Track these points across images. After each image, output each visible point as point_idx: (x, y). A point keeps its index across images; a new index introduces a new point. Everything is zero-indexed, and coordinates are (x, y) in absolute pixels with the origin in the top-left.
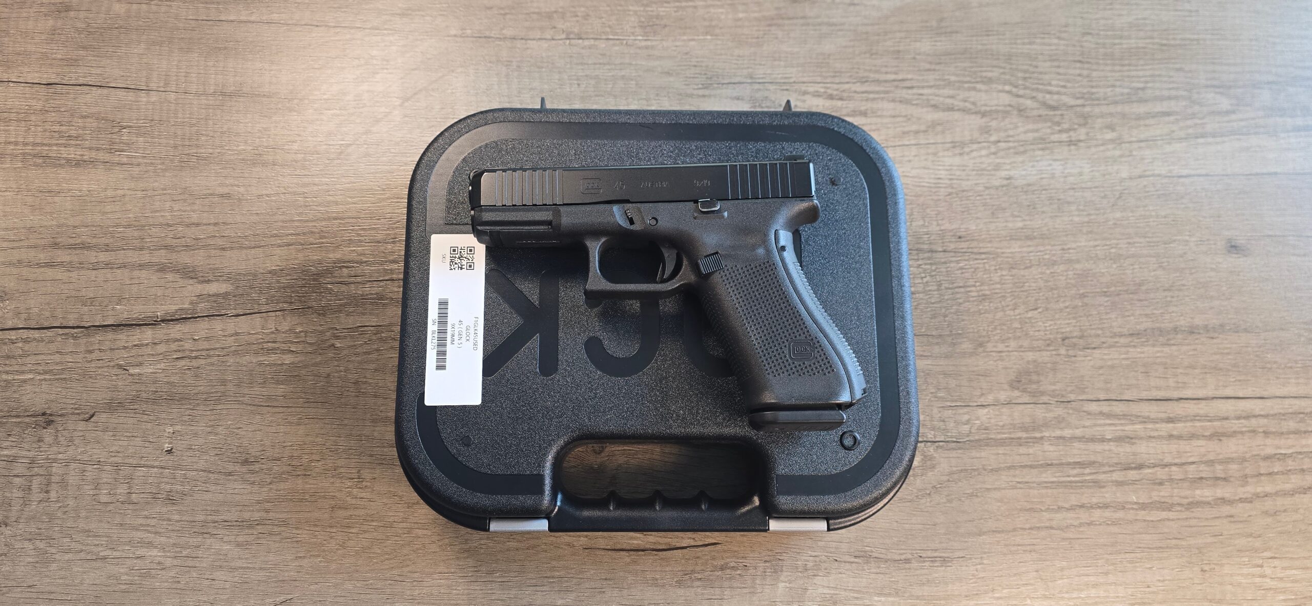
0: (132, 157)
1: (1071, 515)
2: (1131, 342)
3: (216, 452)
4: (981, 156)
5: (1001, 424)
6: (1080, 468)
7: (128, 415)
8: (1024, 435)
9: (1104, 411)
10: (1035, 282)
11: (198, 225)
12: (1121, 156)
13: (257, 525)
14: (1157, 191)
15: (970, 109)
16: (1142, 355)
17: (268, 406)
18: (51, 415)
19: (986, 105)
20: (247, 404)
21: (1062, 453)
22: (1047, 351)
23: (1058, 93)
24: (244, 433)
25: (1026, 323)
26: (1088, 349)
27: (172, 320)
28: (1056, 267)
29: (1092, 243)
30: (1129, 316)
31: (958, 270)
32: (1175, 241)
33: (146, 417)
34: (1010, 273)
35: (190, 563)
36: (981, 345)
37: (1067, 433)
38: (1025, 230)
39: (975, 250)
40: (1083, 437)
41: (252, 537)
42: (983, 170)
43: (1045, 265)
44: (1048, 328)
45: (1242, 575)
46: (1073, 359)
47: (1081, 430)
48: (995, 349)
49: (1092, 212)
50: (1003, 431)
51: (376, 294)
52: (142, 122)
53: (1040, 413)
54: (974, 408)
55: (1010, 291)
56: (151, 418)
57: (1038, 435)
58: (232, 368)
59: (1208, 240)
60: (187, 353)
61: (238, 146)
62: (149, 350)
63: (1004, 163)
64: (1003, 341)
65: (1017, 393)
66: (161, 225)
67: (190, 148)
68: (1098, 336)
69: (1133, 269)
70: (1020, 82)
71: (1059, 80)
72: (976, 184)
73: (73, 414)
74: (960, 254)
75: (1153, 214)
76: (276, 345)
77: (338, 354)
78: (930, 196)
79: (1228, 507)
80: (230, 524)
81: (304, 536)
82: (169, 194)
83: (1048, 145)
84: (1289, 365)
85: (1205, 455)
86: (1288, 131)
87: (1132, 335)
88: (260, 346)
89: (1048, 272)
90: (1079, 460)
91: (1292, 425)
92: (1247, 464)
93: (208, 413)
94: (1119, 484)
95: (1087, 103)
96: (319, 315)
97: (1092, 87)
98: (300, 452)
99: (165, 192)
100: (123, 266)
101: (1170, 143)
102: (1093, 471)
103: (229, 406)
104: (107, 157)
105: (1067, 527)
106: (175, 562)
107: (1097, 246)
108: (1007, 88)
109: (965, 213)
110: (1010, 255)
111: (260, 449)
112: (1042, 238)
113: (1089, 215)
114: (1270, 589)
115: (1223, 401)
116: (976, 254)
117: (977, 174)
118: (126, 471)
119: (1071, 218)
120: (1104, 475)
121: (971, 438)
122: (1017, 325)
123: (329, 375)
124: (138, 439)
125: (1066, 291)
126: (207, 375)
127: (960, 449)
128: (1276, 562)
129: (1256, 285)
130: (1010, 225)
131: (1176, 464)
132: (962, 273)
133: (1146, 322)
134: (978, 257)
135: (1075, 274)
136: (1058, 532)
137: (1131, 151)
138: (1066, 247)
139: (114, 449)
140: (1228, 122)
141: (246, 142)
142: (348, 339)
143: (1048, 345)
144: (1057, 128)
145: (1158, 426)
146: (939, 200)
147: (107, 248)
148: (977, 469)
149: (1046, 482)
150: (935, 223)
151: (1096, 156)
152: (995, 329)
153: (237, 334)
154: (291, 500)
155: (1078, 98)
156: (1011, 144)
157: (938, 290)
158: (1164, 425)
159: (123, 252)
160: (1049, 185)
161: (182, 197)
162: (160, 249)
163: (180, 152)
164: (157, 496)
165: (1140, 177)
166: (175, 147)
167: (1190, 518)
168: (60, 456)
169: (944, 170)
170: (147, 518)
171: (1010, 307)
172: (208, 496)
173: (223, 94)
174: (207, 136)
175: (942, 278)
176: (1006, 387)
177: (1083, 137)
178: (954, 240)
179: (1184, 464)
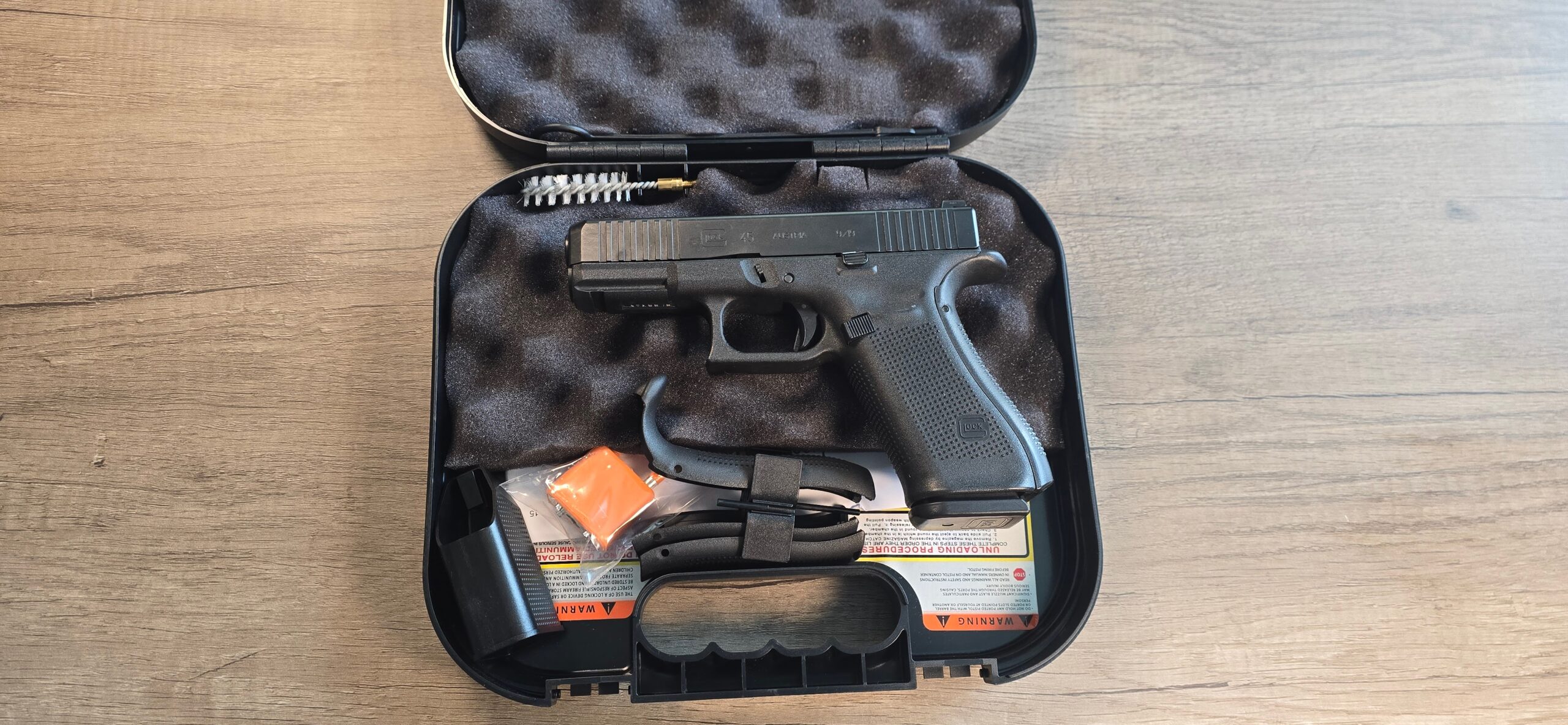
0: (67, 97)
1: (1267, 539)
2: (1334, 325)
3: (162, 465)
4: (1141, 102)
5: (1175, 426)
6: (1276, 480)
7: (47, 418)
8: (1205, 440)
9: (1304, 410)
10: (1212, 253)
11: (147, 180)
12: (1313, 102)
13: (213, 557)
14: (1358, 143)
15: (1126, 46)
16: (1349, 341)
17: (232, 406)
19: (1145, 41)
20: (202, 404)
21: (1252, 462)
22: (1230, 336)
23: (1233, 28)
24: (199, 440)
25: (1203, 302)
26: (1281, 333)
27: (109, 298)
28: (1238, 234)
29: (1280, 206)
30: (1329, 293)
31: (1115, 238)
32: (1383, 203)
33: (70, 420)
34: (1181, 242)
35: (121, 607)
36: (1147, 329)
37: (1259, 436)
38: (1198, 190)
39: (1136, 214)
40: (1280, 442)
41: (205, 574)
42: (1143, 118)
43: (1224, 232)
44: (1230, 308)
45: (1487, 613)
46: (1263, 346)
47: (1277, 433)
48: (1164, 334)
49: (1281, 168)
50: (1178, 435)
51: (377, 266)
52: (81, 54)
53: (1224, 413)
54: (1141, 407)
55: (1181, 263)
56: (77, 421)
57: (1222, 440)
58: (186, 358)
59: (1424, 202)
60: (128, 340)
61: (204, 84)
62: (78, 336)
63: (1170, 110)
64: (1175, 324)
65: (1193, 388)
66: (100, 180)
67: (142, 86)
68: (1294, 317)
69: (1334, 236)
70: (1186, 14)
71: (1234, 12)
72: (1136, 135)
74: (1118, 219)
75: (1355, 170)
76: (245, 330)
77: (326, 341)
78: (1080, 148)
79: (1465, 528)
80: (176, 556)
81: (274, 572)
82: (112, 142)
83: (1223, 89)
84: (1532, 353)
85: (1432, 464)
86: (1515, 74)
87: (1334, 316)
88: (224, 331)
89: (1228, 240)
90: (1274, 471)
91: (1539, 426)
92: (1485, 475)
93: (153, 415)
94: (1329, 500)
95: (1268, 39)
96: (302, 291)
97: (1275, 21)
98: (271, 465)
99: (107, 140)
100: (50, 230)
101: (1372, 87)
102: (1294, 484)
103: (180, 407)
104: (35, 97)
105: (1264, 554)
106: (102, 607)
107: (1288, 209)
108: (1171, 21)
109: (1124, 170)
110: (1180, 220)
111: (220, 460)
112: (1219, 199)
113: (1276, 171)
114: (1523, 631)
115: (1453, 397)
116: (1137, 218)
117: (1136, 123)
118: (42, 489)
119: (1254, 175)
120: (1307, 490)
121: (1138, 444)
122: (1190, 304)
123: (312, 369)
124: (59, 448)
125: (1251, 263)
126: (153, 366)
127: (1123, 457)
128: (1530, 597)
129: (1486, 256)
130: (1180, 184)
131: (1397, 475)
132: (1121, 242)
133: (1352, 300)
134: (1140, 222)
135: (1261, 243)
136: (1252, 561)
137: (1325, 97)
138: (1248, 210)
139: (27, 460)
140: (1441, 62)
141: (214, 79)
142: (339, 323)
143: (1232, 329)
144: (1234, 69)
145: (1371, 427)
146: (1091, 153)
147: (29, 209)
148: (1147, 483)
149: (1234, 499)
150: (1086, 181)
151: (1282, 102)
152: (1165, 309)
153: (194, 316)
154: (259, 526)
155: (1257, 34)
156: (1178, 88)
157: (1092, 262)
158: (1380, 427)
159: (49, 213)
160: (1226, 136)
161: (129, 146)
162: (100, 210)
163: (129, 91)
164: (80, 521)
165: (1337, 127)
166: (123, 85)
167: (1418, 543)
169: (1095, 117)
170: (66, 549)
171: (1182, 283)
172: (150, 521)
173: (188, 22)
174: (164, 71)
175: (1096, 247)
176: (1180, 380)
177: (1265, 80)
178: (1110, 202)
179: (1407, 475)
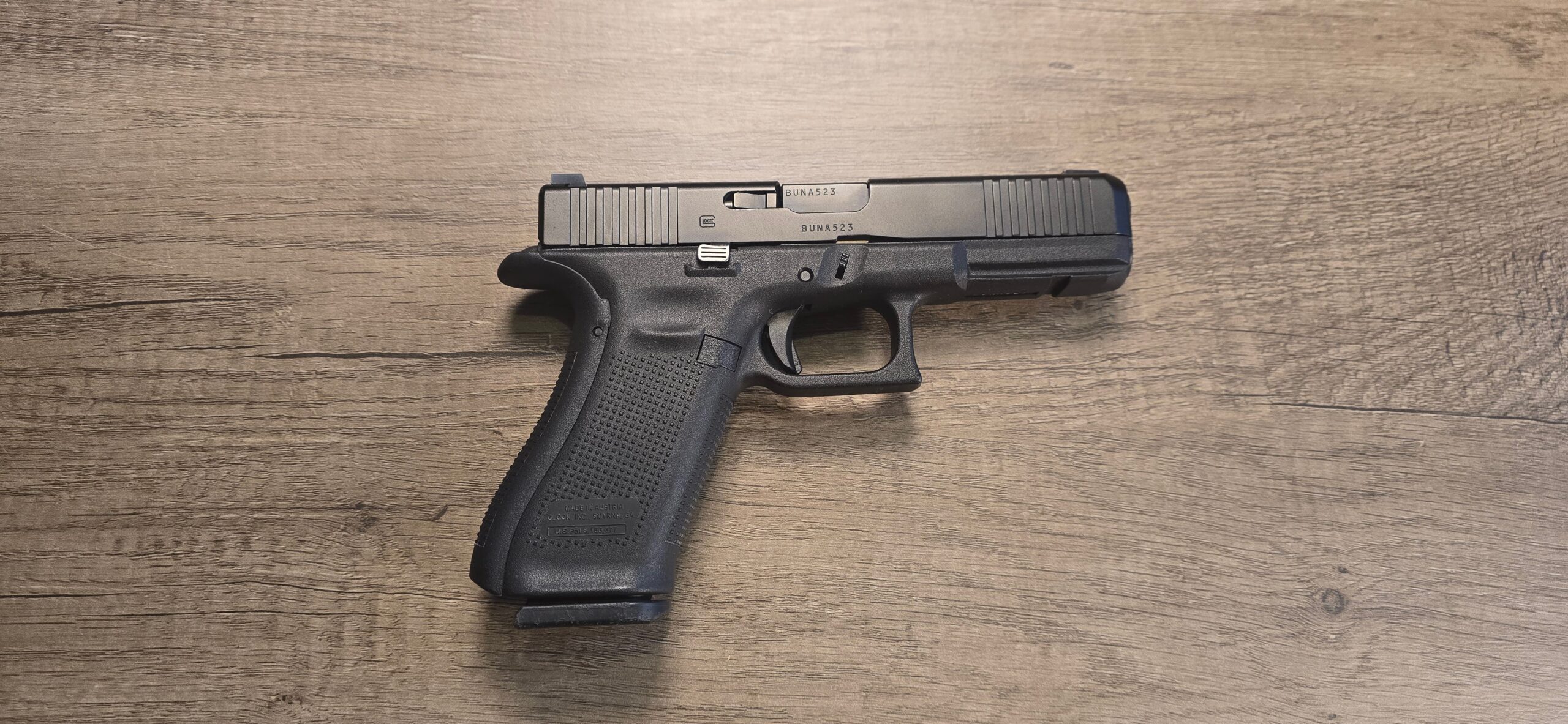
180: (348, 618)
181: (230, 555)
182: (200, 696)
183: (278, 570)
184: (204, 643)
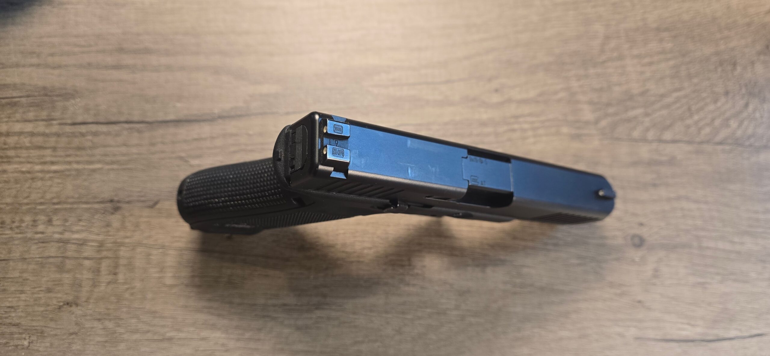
18: (119, 202)
27: (228, 117)
41: (311, 322)
60: (243, 147)
62: (208, 144)
73: (139, 201)
100: (183, 68)
159: (182, 56)
168: (127, 240)
180: (104, 260)
181: (41, 228)
182: (21, 303)
183: (67, 235)
184: (25, 275)
